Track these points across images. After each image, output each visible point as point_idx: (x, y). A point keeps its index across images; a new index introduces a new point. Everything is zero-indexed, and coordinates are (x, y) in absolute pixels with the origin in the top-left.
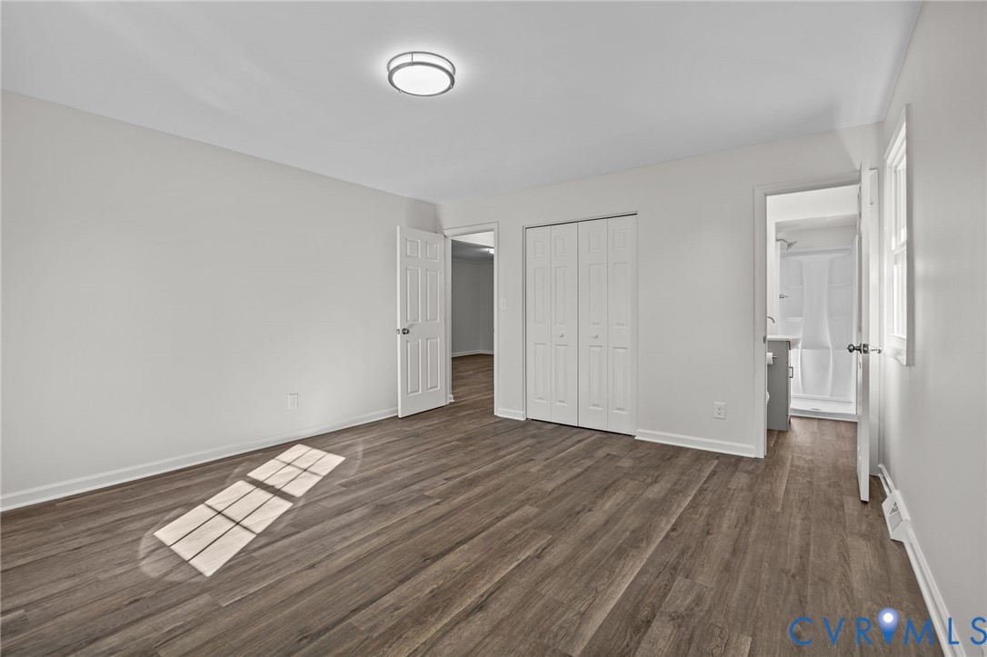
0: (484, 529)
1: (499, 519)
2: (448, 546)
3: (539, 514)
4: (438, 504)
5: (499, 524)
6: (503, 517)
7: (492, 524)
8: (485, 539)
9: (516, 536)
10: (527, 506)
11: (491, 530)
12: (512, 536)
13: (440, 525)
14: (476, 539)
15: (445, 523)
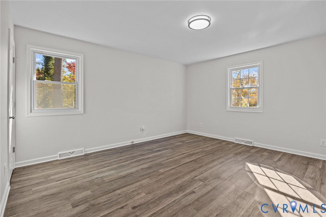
0: (180, 166)
1: (174, 168)
2: (190, 163)
3: (160, 169)
4: (196, 177)
5: (175, 167)
6: (172, 169)
7: (177, 167)
8: (180, 163)
9: (171, 163)
10: (162, 172)
11: (178, 165)
12: (172, 164)
13: (193, 168)
14: (183, 163)
15: (192, 169)
